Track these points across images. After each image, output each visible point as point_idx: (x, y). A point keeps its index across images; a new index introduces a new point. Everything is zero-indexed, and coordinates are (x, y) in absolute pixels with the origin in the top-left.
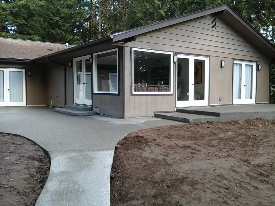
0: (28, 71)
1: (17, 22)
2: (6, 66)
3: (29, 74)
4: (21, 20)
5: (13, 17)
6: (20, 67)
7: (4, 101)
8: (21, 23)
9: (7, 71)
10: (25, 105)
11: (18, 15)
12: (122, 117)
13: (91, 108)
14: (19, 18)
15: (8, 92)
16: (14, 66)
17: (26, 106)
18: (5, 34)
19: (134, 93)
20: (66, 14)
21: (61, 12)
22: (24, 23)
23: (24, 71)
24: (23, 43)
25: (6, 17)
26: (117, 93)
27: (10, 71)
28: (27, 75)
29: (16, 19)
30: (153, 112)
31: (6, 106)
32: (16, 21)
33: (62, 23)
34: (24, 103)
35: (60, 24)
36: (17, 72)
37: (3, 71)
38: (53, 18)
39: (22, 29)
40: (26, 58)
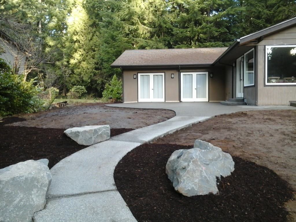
0: (211, 73)
1: (219, 32)
2: (194, 70)
3: (211, 75)
4: (223, 29)
5: (216, 28)
6: (204, 70)
7: (192, 98)
8: (223, 31)
9: (194, 74)
10: (207, 101)
11: (220, 25)
12: (256, 105)
13: (243, 100)
14: (222, 27)
15: (195, 91)
16: (200, 70)
17: (209, 101)
18: (209, 44)
19: (267, 84)
20: (267, 14)
21: (262, 13)
22: (226, 31)
23: (207, 73)
24: (213, 51)
25: (210, 28)
26: (253, 84)
27: (197, 74)
28: (210, 77)
29: (219, 28)
30: (290, 101)
31: (193, 101)
32: (219, 30)
33: (263, 24)
34: (206, 99)
35: (261, 25)
36: (202, 75)
37: (192, 75)
38: (254, 21)
39: (225, 37)
40: (208, 63)
